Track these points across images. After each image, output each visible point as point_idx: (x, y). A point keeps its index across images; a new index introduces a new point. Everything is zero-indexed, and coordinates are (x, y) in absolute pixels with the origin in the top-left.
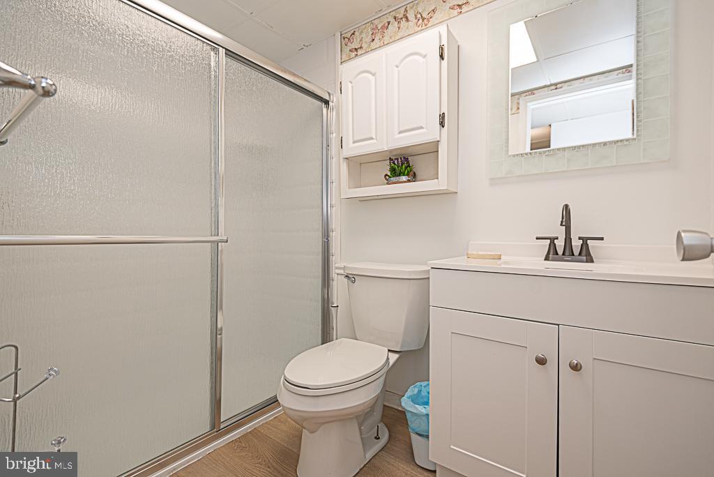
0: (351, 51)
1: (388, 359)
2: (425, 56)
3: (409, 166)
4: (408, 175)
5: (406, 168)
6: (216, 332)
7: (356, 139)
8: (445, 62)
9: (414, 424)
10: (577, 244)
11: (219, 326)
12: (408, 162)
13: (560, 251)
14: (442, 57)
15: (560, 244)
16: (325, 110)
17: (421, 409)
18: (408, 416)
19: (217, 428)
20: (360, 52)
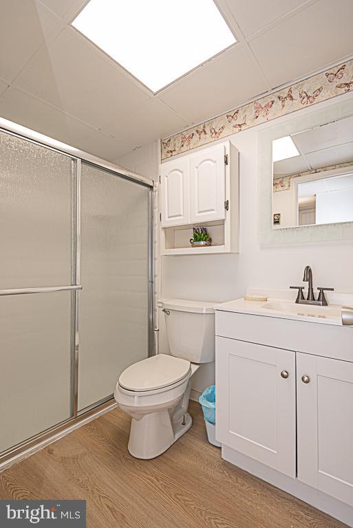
0: (168, 152)
1: (190, 369)
2: (215, 162)
3: (206, 234)
4: (205, 240)
5: (204, 235)
6: (74, 348)
7: (170, 215)
8: (228, 166)
9: (207, 415)
10: (316, 292)
11: (76, 344)
12: (206, 231)
13: (306, 297)
14: (226, 163)
15: (305, 291)
16: (150, 193)
17: (211, 405)
18: (204, 409)
19: (75, 416)
20: (174, 153)
